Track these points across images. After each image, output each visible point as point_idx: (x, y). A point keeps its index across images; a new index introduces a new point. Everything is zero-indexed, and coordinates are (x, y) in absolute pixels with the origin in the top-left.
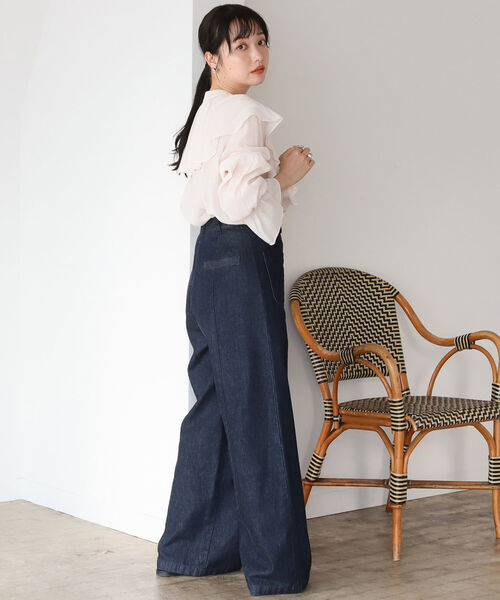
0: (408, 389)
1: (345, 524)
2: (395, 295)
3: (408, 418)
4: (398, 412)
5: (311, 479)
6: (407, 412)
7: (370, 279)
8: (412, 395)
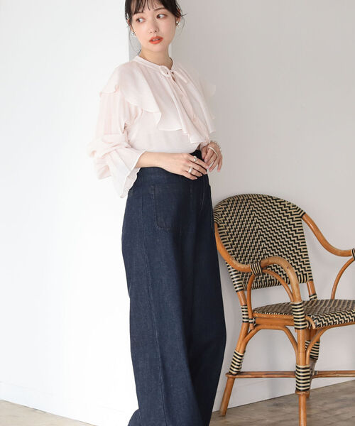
0: (315, 294)
1: (274, 408)
2: (302, 215)
3: (307, 318)
4: (299, 314)
5: (234, 373)
6: (307, 313)
7: (280, 202)
8: (318, 299)
